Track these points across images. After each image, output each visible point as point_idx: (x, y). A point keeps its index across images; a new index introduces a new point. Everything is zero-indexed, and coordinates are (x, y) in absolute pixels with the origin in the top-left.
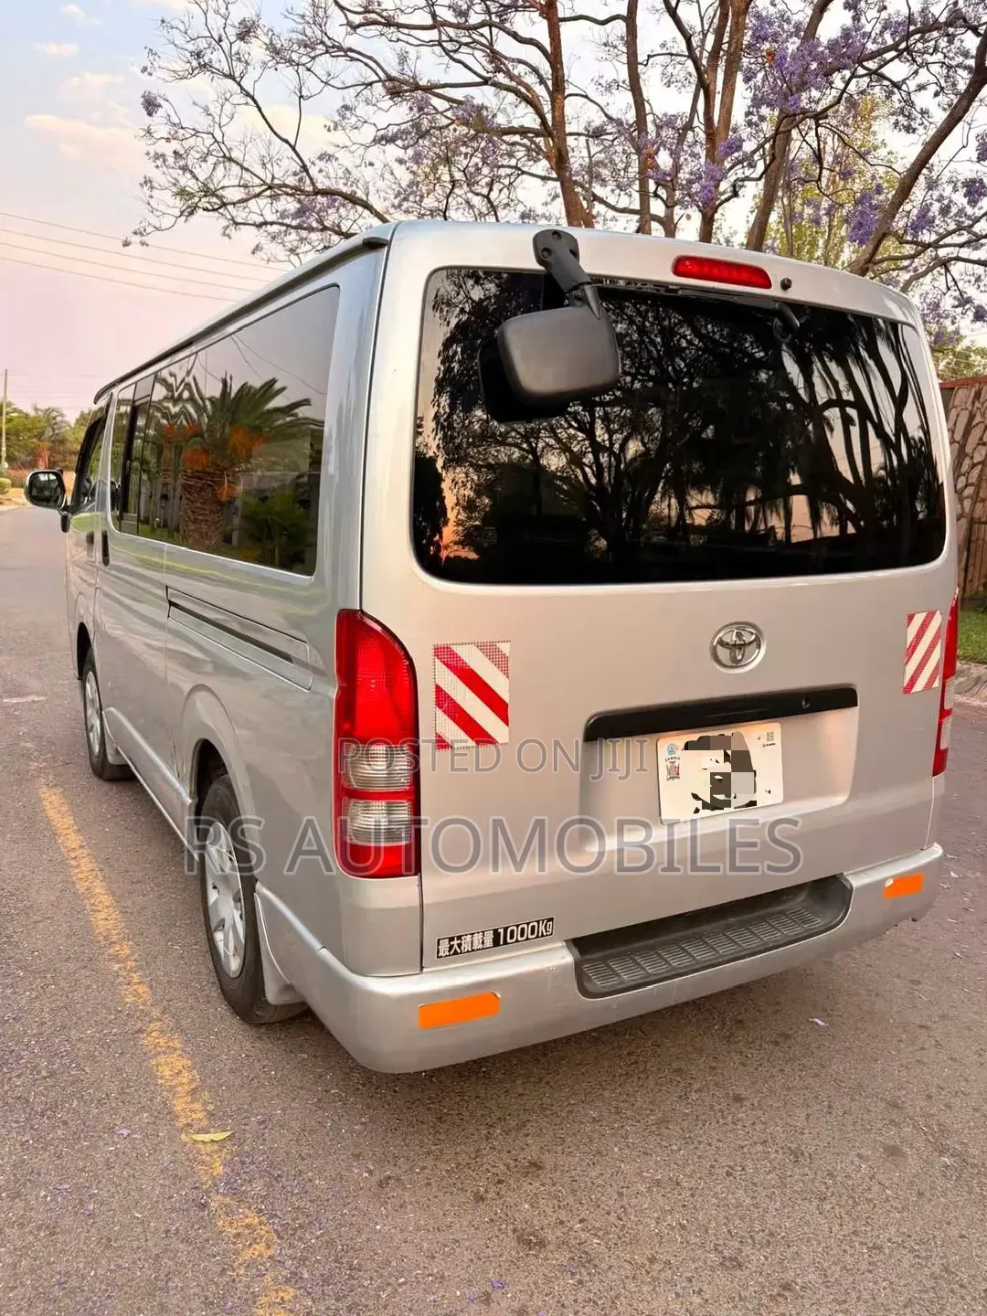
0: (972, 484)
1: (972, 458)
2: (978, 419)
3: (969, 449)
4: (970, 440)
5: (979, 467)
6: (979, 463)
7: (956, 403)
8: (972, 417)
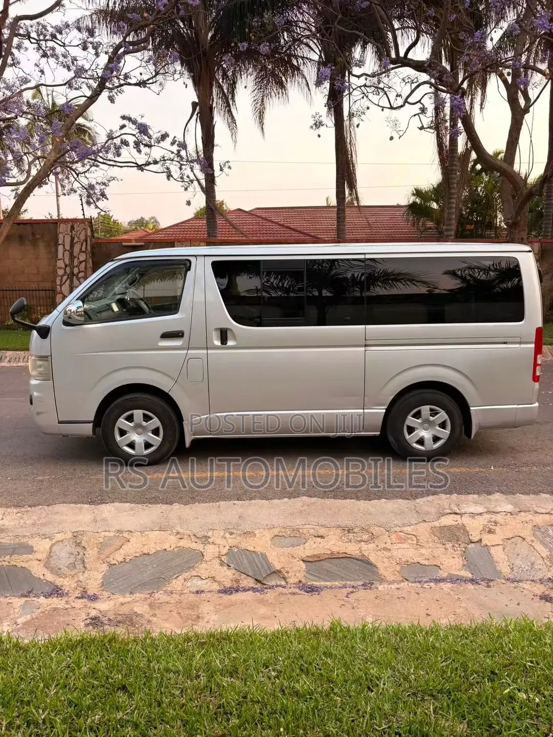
0: (82, 271)
1: (78, 259)
2: (76, 240)
3: (75, 254)
4: (75, 250)
5: (84, 263)
6: (83, 261)
7: (61, 230)
8: (72, 239)
